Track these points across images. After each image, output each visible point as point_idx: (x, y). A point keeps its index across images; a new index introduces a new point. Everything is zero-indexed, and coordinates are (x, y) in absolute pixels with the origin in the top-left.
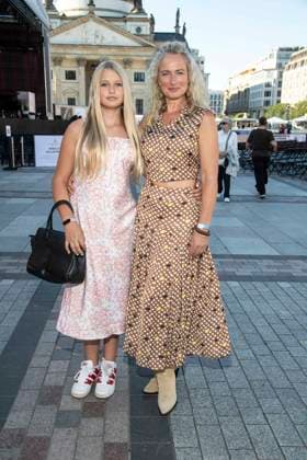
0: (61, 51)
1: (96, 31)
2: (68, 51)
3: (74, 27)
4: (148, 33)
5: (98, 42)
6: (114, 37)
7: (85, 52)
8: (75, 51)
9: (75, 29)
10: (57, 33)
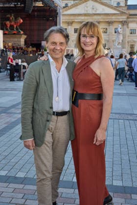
0: (72, 18)
1: (93, 6)
2: (77, 18)
3: (80, 4)
4: (124, 5)
5: (94, 12)
6: (103, 9)
7: (86, 18)
8: (80, 18)
9: (80, 6)
10: (71, 8)
